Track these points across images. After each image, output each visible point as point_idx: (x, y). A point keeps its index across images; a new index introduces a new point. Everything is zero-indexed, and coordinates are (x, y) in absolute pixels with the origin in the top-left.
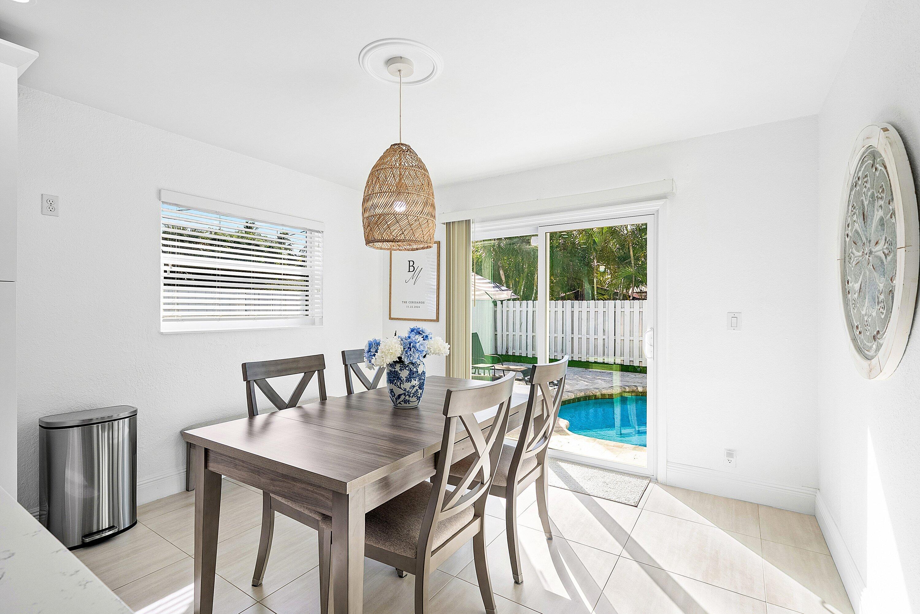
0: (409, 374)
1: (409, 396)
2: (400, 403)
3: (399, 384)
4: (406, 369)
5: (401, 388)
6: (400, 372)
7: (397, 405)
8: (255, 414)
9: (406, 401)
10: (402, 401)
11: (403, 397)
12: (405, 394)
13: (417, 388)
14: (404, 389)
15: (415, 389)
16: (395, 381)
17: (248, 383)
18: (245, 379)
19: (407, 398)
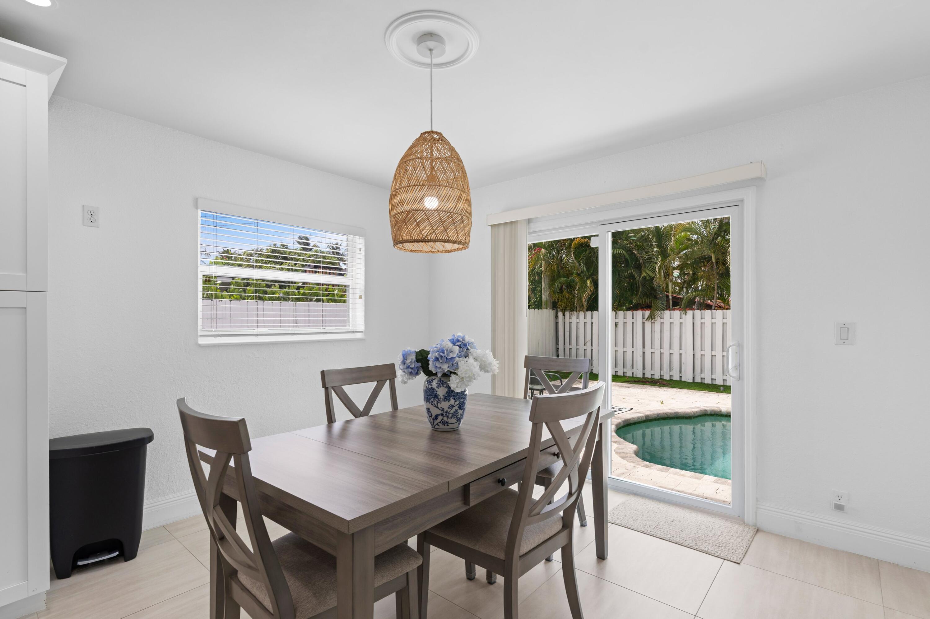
0: (447, 392)
1: (448, 417)
2: (437, 424)
3: (436, 403)
4: (444, 386)
5: (438, 408)
6: (437, 389)
7: (435, 426)
8: (333, 421)
9: (444, 423)
10: (440, 422)
11: (440, 418)
12: (442, 415)
13: (456, 408)
14: (441, 409)
15: (454, 409)
16: (432, 400)
17: (327, 389)
18: (324, 385)
19: (445, 419)
